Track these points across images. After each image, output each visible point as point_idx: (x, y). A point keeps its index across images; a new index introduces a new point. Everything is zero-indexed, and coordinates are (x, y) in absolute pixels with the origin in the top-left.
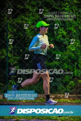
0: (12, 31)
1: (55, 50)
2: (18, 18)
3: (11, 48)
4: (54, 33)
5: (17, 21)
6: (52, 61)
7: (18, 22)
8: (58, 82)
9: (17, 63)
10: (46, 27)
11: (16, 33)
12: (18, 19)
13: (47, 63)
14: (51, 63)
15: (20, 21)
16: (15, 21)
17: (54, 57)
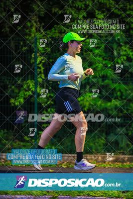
0: (43, 51)
1: (114, 81)
2: (53, 29)
3: (42, 78)
4: (113, 53)
5: (51, 34)
6: (110, 101)
7: (54, 36)
8: (121, 134)
9: (52, 103)
10: (79, 42)
11: (50, 55)
12: (54, 31)
13: (102, 103)
14: (109, 104)
15: (57, 35)
16: (49, 34)
17: (113, 94)
